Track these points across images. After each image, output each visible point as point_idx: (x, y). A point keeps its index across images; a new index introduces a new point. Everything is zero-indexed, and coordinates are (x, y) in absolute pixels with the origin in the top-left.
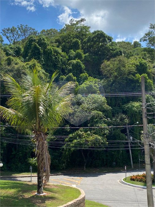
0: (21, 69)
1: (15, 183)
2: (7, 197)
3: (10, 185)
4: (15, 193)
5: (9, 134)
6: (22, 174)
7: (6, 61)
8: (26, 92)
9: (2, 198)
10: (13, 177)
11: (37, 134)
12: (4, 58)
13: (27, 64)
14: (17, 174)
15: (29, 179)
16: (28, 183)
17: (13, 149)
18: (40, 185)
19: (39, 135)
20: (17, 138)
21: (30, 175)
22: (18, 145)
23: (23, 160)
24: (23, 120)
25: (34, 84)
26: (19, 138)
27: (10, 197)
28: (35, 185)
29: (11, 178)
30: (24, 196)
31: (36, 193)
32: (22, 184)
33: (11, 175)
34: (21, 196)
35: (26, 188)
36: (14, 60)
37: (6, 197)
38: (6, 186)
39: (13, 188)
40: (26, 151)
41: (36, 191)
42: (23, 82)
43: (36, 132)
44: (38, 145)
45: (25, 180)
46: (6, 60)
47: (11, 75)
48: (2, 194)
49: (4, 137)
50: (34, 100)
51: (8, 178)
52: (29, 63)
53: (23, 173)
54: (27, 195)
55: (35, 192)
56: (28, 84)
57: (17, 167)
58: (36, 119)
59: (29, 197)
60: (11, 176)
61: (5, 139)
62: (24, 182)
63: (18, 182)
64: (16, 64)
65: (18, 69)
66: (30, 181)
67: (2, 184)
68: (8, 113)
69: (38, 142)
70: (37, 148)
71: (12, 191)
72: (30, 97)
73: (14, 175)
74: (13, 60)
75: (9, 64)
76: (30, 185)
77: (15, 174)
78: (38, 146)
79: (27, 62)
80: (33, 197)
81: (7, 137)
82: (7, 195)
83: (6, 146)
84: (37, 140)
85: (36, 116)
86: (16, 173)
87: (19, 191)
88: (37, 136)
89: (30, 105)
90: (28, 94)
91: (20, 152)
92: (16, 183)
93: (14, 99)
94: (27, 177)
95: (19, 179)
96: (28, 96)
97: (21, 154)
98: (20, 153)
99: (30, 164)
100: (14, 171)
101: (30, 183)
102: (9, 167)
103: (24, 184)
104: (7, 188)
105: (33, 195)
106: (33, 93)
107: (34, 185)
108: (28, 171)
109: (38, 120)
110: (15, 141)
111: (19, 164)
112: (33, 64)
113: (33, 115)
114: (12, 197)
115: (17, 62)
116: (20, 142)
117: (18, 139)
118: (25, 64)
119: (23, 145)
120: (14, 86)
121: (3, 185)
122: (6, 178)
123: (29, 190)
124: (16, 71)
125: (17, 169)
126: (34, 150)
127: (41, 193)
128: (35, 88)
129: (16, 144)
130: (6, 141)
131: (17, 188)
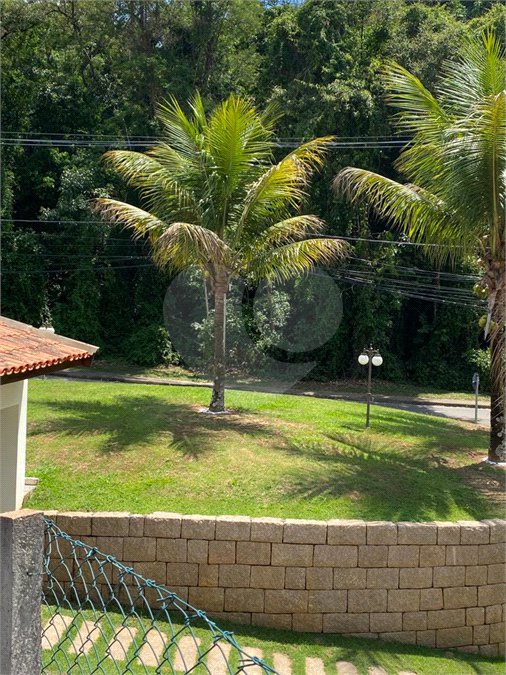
0: (451, 44)
1: (420, 419)
2: (393, 456)
3: (405, 423)
4: (419, 449)
5: (410, 270)
6: (449, 395)
7: (401, 23)
8: (457, 122)
9: (378, 458)
10: (420, 403)
11: (491, 270)
12: (398, 13)
13: (474, 26)
14: (434, 393)
15: (469, 414)
16: (463, 425)
17: (422, 318)
18: (500, 435)
19: (498, 270)
20: (434, 282)
21: (473, 403)
22: (440, 304)
23: (454, 354)
24: (445, 219)
25: (487, 91)
26: (442, 283)
27: (401, 459)
28: (485, 433)
29: (414, 405)
30: (446, 462)
31: (485, 459)
32: (443, 425)
33: (415, 395)
34: (437, 460)
35: (454, 438)
36: (431, 16)
37: (390, 458)
38: (393, 424)
39: (412, 432)
40: (465, 326)
41: (487, 452)
42: (447, 87)
43: (490, 261)
44: (496, 305)
45: (459, 416)
46: (403, 20)
47: (417, 70)
48: (379, 448)
49: (395, 278)
50: (486, 147)
51: (405, 402)
52: (482, 19)
53: (454, 394)
54: (456, 461)
55: (481, 454)
56: (468, 92)
57: (435, 372)
58: (492, 216)
59: (462, 465)
60: (415, 400)
61: (398, 284)
62: (451, 421)
63: (430, 417)
64: (437, 29)
65: (441, 46)
66: (474, 422)
67: (382, 418)
68: (398, 196)
69: (494, 294)
70: (489, 315)
71: (409, 443)
72: (468, 139)
73: (423, 397)
74: (425, 17)
75: (412, 32)
76: (469, 431)
77: (429, 395)
78: (494, 310)
79: (475, 19)
80: (474, 467)
81: (405, 279)
82: (393, 451)
83: (402, 307)
84: (493, 288)
85: (490, 208)
86: (430, 393)
87: (432, 445)
88: (491, 274)
89: (471, 169)
90: (463, 130)
91: (445, 327)
92: (424, 421)
93: (420, 150)
94: (464, 406)
95: (438, 409)
96: (464, 134)
97: (446, 334)
98: (445, 331)
99: (476, 368)
100: (426, 386)
101: (471, 427)
102: (412, 372)
103: (449, 427)
104: (394, 430)
105: (474, 462)
106: (481, 124)
107: (480, 432)
108: (467, 388)
109: (496, 220)
110: (429, 292)
111: (442, 366)
112: (495, 24)
113: (479, 201)
114: (407, 460)
115: (439, 22)
116: (443, 294)
117: (439, 287)
118: (465, 27)
119: (453, 306)
120: (418, 103)
121: (384, 422)
122: (400, 402)
123: (466, 446)
124: (435, 53)
125: (435, 380)
126: (481, 320)
127: (502, 459)
128: (489, 104)
129: (432, 303)
130: (399, 292)
131: (425, 435)
